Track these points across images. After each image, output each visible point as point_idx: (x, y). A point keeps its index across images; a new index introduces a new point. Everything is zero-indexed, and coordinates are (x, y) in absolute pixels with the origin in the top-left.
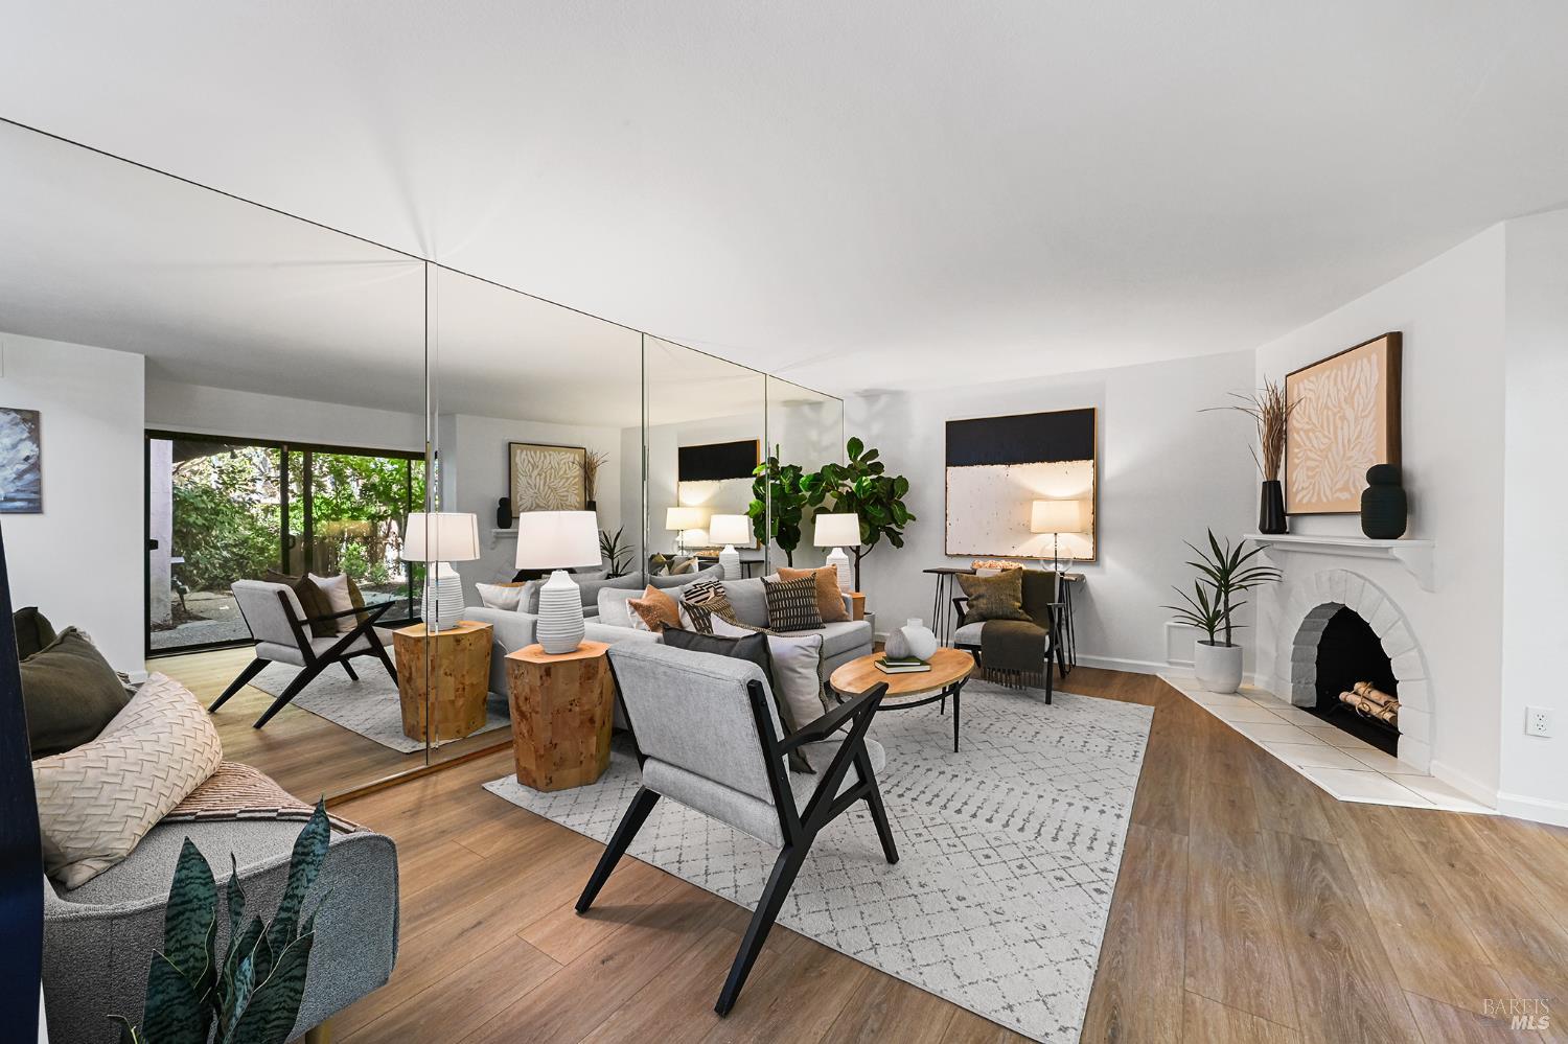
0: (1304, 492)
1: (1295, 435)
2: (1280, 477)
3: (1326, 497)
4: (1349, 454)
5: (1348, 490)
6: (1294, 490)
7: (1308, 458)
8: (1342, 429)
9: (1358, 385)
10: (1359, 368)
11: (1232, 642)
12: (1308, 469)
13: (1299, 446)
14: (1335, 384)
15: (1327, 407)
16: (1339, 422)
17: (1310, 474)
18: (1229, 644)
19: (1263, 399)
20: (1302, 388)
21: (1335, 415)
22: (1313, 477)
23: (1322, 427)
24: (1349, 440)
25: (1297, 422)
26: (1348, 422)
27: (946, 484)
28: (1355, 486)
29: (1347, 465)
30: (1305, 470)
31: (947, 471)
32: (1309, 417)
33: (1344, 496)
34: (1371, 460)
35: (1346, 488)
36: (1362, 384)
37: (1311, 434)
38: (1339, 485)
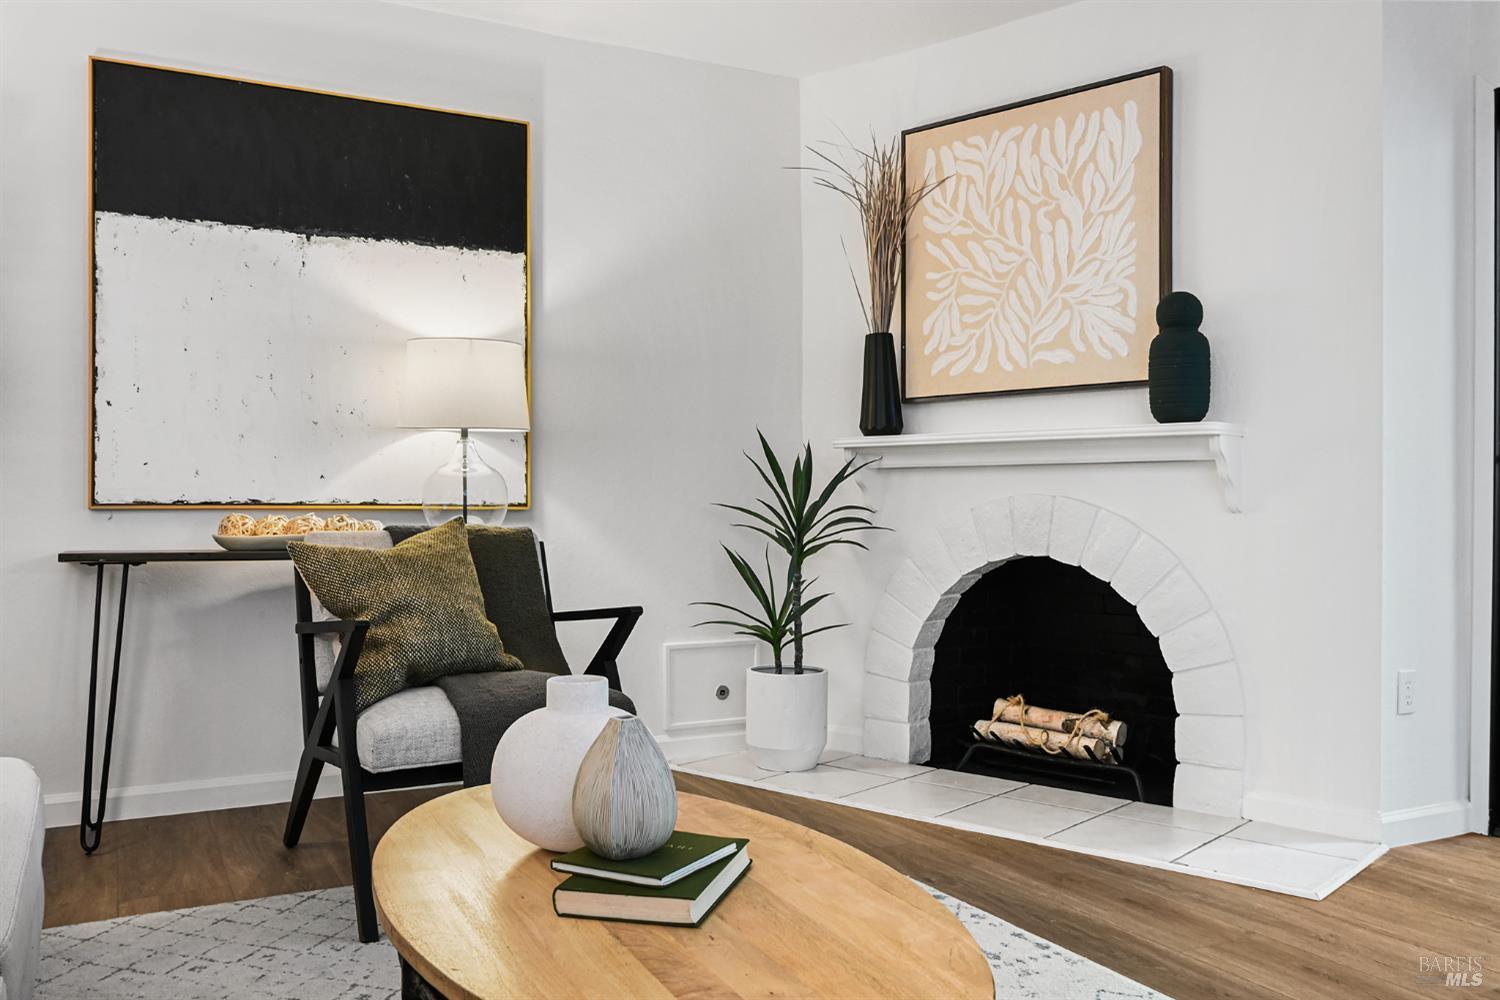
0: (953, 356)
1: (930, 247)
2: (895, 329)
3: (1010, 358)
4: (1067, 280)
5: (1070, 347)
6: (928, 350)
7: (963, 290)
8: (1052, 234)
9: (1092, 157)
10: (1094, 128)
11: (805, 663)
12: (963, 310)
13: (939, 267)
14: (1035, 150)
15: (1012, 192)
16: (1044, 224)
17: (969, 319)
18: (799, 669)
19: (858, 170)
20: (930, 159)
21: (1034, 209)
22: (978, 324)
23: (1002, 230)
24: (1070, 258)
25: (929, 221)
26: (1068, 222)
27: (94, 267)
28: (1084, 338)
29: (1065, 301)
30: (956, 312)
31: (94, 222)
32: (968, 212)
33: (1059, 356)
34: (1124, 291)
35: (1062, 340)
36: (1103, 156)
37: (971, 245)
38: (1046, 338)
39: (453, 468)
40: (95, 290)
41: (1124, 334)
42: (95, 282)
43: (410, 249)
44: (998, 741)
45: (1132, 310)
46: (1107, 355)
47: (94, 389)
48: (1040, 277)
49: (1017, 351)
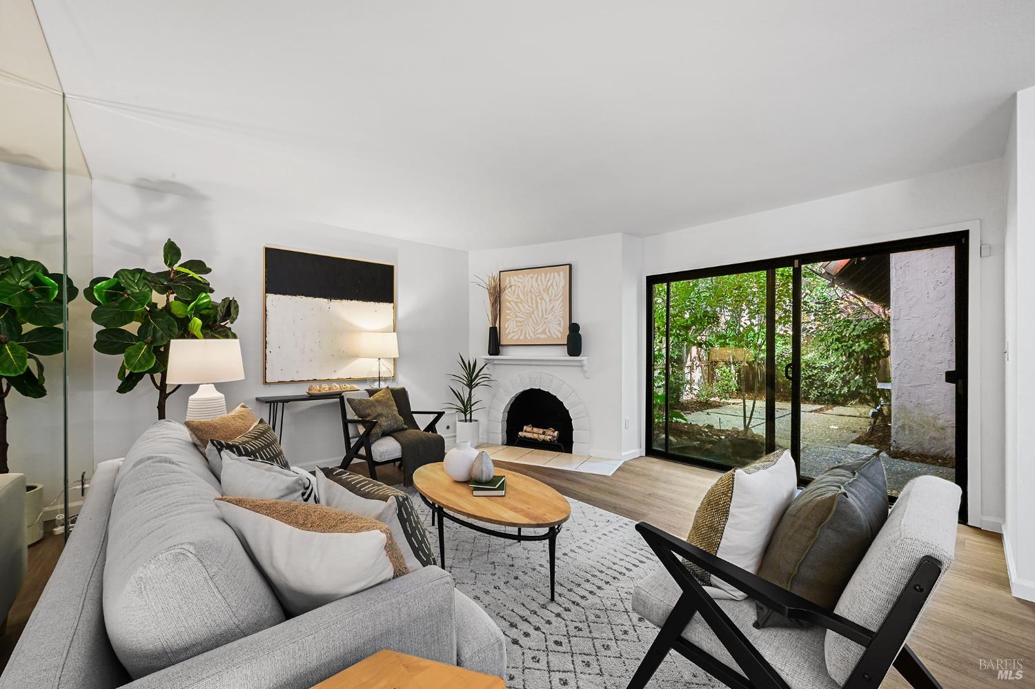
0: (515, 334)
1: (508, 304)
2: (497, 326)
4: (545, 316)
5: (546, 334)
6: (507, 332)
7: (516, 316)
8: (541, 304)
9: (552, 284)
10: (552, 277)
11: (473, 419)
12: (516, 321)
13: (510, 309)
14: (537, 281)
15: (530, 291)
16: (539, 300)
17: (519, 324)
18: (471, 421)
19: (487, 281)
20: (508, 280)
21: (536, 297)
22: (521, 326)
23: (527, 301)
24: (546, 310)
25: (507, 296)
26: (545, 301)
27: (266, 311)
28: (550, 333)
29: (545, 322)
30: (515, 322)
31: (266, 297)
32: (518, 295)
33: (543, 336)
34: (559, 320)
35: (544, 332)
36: (554, 284)
37: (519, 304)
38: (539, 331)
39: (376, 369)
40: (266, 318)
41: (560, 332)
42: (266, 315)
43: (361, 303)
44: (525, 437)
45: (562, 326)
46: (555, 337)
47: (266, 348)
48: (539, 316)
49: (532, 335)
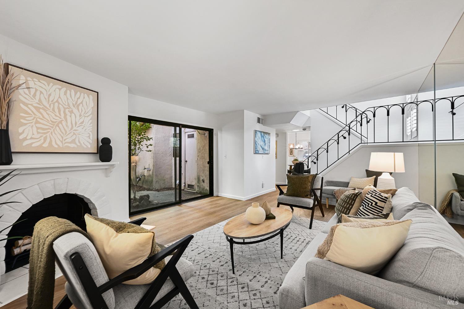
0: (34, 140)
3: (57, 144)
4: (74, 128)
6: (21, 138)
7: (37, 122)
8: (71, 116)
9: (82, 103)
12: (38, 128)
14: (65, 94)
15: (57, 101)
16: (68, 114)
21: (65, 109)
22: (44, 133)
23: (53, 109)
24: (76, 123)
26: (75, 115)
28: (79, 142)
29: (74, 133)
30: (35, 129)
32: (40, 100)
33: (72, 145)
34: (89, 134)
35: (73, 142)
36: (84, 103)
37: (41, 110)
38: (69, 140)
41: (89, 143)
45: (91, 138)
46: (85, 147)
48: (67, 126)
49: (59, 143)
